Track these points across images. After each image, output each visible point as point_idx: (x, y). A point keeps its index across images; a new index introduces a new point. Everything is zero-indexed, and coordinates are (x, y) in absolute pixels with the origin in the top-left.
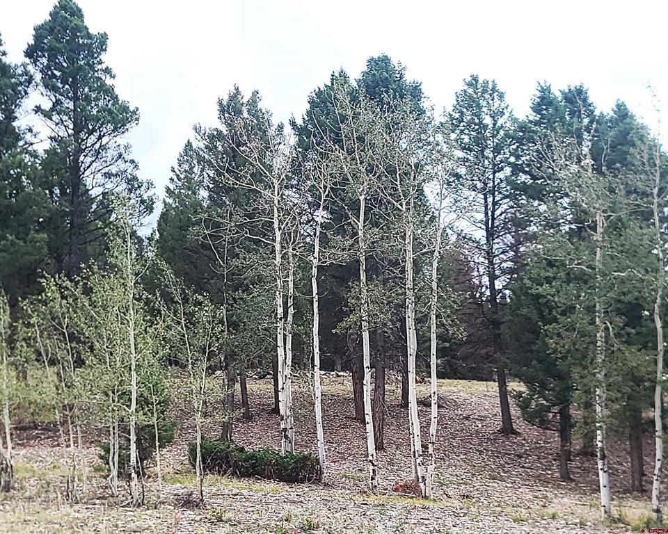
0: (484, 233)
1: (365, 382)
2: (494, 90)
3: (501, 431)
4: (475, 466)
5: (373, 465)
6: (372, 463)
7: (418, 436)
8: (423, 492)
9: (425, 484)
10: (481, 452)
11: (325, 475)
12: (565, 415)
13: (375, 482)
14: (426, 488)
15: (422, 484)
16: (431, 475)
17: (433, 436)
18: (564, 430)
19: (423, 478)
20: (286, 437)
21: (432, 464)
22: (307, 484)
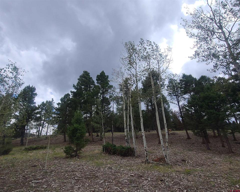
1: (141, 122)
4: (184, 147)
5: (146, 151)
11: (136, 154)
12: (205, 133)
13: (148, 158)
14: (167, 160)
15: (166, 158)
16: (169, 155)
17: (167, 139)
18: (206, 137)
19: (166, 156)
20: (127, 142)
21: (168, 150)
22: (129, 157)
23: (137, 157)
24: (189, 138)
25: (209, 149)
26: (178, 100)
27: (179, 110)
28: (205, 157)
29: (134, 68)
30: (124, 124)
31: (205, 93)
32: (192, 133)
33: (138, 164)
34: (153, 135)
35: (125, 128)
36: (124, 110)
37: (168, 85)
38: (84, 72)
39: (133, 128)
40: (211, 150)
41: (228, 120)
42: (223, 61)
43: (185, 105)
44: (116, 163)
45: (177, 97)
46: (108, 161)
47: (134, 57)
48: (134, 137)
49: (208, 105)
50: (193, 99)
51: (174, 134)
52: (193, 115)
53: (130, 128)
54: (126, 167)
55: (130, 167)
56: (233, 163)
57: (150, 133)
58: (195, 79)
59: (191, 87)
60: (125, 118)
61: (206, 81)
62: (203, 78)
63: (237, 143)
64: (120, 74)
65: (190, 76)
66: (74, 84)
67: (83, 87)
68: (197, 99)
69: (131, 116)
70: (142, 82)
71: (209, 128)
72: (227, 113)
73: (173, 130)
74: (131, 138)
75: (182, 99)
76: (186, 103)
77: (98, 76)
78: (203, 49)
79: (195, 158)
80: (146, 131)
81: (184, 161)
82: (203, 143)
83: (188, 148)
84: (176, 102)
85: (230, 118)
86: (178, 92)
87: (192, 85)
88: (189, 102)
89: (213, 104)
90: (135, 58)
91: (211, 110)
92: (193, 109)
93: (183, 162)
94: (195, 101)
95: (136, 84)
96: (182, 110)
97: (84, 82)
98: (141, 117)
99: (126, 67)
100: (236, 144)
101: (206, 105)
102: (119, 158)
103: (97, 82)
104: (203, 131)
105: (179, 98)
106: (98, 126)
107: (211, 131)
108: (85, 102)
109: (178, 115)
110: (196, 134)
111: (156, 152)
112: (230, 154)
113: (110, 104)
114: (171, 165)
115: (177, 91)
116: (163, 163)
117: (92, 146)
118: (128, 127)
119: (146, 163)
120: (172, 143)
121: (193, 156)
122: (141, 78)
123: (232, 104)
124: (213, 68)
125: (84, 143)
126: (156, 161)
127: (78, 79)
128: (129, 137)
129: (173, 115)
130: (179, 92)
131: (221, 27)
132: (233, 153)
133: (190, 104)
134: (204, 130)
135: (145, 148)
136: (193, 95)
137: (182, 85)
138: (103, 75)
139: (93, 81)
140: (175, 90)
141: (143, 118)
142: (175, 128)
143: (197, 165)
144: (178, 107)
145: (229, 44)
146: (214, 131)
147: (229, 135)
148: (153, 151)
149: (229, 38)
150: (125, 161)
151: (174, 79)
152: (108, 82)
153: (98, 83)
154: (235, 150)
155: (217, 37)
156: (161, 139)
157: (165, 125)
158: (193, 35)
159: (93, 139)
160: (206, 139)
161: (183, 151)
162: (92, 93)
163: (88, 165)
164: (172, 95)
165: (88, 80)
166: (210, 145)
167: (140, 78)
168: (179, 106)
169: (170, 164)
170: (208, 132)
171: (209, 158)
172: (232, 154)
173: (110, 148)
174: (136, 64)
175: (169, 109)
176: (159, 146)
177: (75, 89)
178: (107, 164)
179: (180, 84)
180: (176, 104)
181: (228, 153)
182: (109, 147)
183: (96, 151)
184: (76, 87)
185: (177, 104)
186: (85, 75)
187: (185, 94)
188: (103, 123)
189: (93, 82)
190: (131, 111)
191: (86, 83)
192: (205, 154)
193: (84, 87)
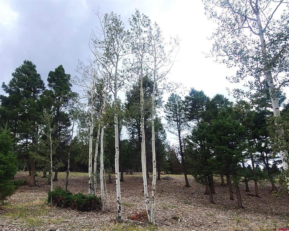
0: (178, 131)
1: (116, 156)
2: (178, 97)
3: (186, 186)
4: (179, 198)
5: (119, 204)
6: (119, 202)
7: (146, 186)
8: (149, 219)
9: (150, 215)
10: (180, 192)
11: (104, 207)
12: (211, 179)
13: (120, 214)
14: (151, 218)
15: (148, 215)
16: (154, 209)
17: (154, 186)
18: (211, 185)
19: (149, 211)
20: (91, 188)
21: (154, 203)
22: (91, 213)
23: (104, 212)
24: (188, 185)
25: (213, 202)
26: (180, 128)
27: (179, 143)
28: (206, 213)
29: (113, 64)
30: (89, 158)
31: (219, 121)
32: (193, 178)
33: (103, 223)
34: (136, 179)
35: (89, 165)
36: (91, 135)
37: (167, 103)
38: (25, 62)
39: (102, 165)
40: (215, 204)
41: (243, 162)
42: (254, 65)
43: (188, 137)
44: (68, 221)
45: (179, 123)
46: (54, 219)
47: (116, 43)
48: (104, 180)
49: (221, 140)
50: (200, 128)
51: (168, 180)
52: (197, 153)
53: (99, 166)
54: (82, 228)
55: (88, 228)
56: (240, 222)
57: (132, 176)
58: (208, 98)
59: (200, 110)
60: (91, 150)
61: (222, 103)
62: (219, 98)
63: (249, 195)
64: (90, 72)
65: (201, 93)
66: (4, 83)
67: (21, 89)
68: (207, 129)
69: (102, 146)
70: (127, 94)
71: (216, 173)
72: (243, 152)
73: (167, 173)
74: (98, 181)
75: (185, 127)
76: (190, 134)
77: (51, 74)
78: (226, 42)
79: (191, 215)
80: (127, 172)
81: (175, 218)
82: (206, 193)
83: (185, 199)
84: (177, 132)
85: (246, 160)
86: (181, 116)
87: (202, 107)
88: (194, 133)
89: (227, 138)
90: (117, 46)
91: (222, 146)
92: (198, 142)
93: (174, 221)
94: (202, 132)
95: (114, 91)
96: (183, 144)
97: (25, 81)
98: (117, 148)
99: (99, 60)
100: (247, 196)
101: (218, 138)
102: (74, 213)
103: (48, 85)
104: (208, 176)
105: (181, 126)
106: (43, 159)
107: (219, 178)
108: (24, 118)
109: (177, 151)
110: (197, 180)
111: (136, 205)
112: (239, 210)
113: (69, 125)
114: (156, 225)
115: (179, 115)
116: (143, 222)
117: (33, 192)
118: (95, 164)
119: (115, 223)
120: (163, 191)
121: (189, 211)
122: (124, 83)
123: (251, 140)
124: (235, 76)
125: (13, 187)
126: (133, 219)
127: (13, 75)
128: (95, 179)
129: (170, 151)
130: (183, 117)
131: (256, 11)
132: (243, 208)
133: (196, 135)
134: (210, 175)
135: (119, 198)
136: (202, 122)
137: (188, 106)
138: (60, 72)
139: (41, 80)
140: (177, 112)
141: (119, 150)
142: (170, 170)
143: (193, 225)
144: (179, 139)
145: (264, 41)
146: (222, 177)
147: (241, 183)
148: (133, 203)
149: (267, 29)
150: (82, 219)
151: (178, 96)
152: (69, 87)
153: (50, 86)
154: (246, 204)
155: (249, 27)
156: (144, 186)
157: (153, 163)
158: (214, 14)
159: (35, 182)
160: (211, 188)
161: (177, 204)
162: (38, 101)
163: (13, 226)
164: (171, 119)
165: (32, 77)
166: (214, 196)
167: (122, 83)
168: (180, 137)
169: (155, 223)
170: (214, 178)
171: (211, 215)
172: (242, 210)
173: (61, 196)
174: (118, 58)
175: (165, 141)
176: (142, 196)
177: (5, 92)
178: (50, 224)
179: (186, 104)
180: (176, 134)
181: (236, 208)
182: (59, 196)
183: (37, 202)
184: (7, 88)
185: (178, 134)
186: (27, 69)
187: (190, 120)
188: (51, 155)
189: (42, 82)
190: (102, 138)
191: (28, 83)
192: (206, 210)
193: (23, 90)
